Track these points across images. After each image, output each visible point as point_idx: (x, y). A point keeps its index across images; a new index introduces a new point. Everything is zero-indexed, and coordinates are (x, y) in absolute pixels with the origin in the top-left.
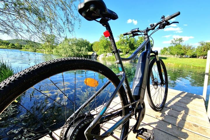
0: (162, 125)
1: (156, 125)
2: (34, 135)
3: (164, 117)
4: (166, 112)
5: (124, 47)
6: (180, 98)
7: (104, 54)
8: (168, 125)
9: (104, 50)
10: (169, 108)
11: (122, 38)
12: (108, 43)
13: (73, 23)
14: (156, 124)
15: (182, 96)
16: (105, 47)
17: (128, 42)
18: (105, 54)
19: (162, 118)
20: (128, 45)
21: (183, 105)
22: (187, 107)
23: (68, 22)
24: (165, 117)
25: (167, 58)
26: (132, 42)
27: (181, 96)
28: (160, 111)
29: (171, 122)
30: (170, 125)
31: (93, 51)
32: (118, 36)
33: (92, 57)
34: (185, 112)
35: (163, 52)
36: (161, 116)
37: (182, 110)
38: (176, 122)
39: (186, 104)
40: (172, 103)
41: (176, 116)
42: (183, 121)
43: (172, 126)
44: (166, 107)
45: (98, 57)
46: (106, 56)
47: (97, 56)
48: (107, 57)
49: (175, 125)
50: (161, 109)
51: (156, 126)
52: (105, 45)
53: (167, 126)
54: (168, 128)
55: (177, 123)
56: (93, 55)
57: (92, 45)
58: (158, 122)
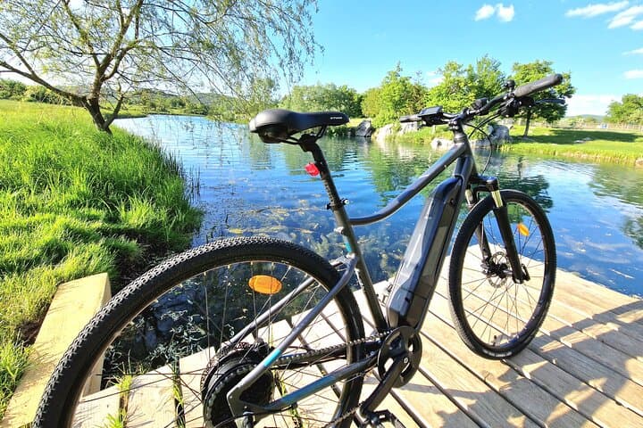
0: (493, 411)
1: (473, 402)
2: (203, 332)
3: (510, 385)
4: (528, 370)
5: (457, 102)
6: (611, 327)
7: (391, 125)
8: (514, 417)
9: (392, 112)
10: (545, 357)
11: (454, 74)
12: (408, 92)
13: (302, 59)
14: (472, 399)
15: (627, 319)
16: (398, 105)
17: (473, 87)
18: (396, 125)
19: (503, 384)
20: (473, 94)
21: (610, 357)
22: (624, 366)
23: (291, 59)
24: (514, 384)
25: (637, 137)
26: (487, 86)
27: (620, 320)
28: (507, 360)
29: (527, 408)
30: (520, 416)
31: (364, 117)
32: (440, 70)
33: (357, 133)
34: (604, 386)
35: (619, 114)
36: (502, 378)
37: (597, 377)
38: (549, 415)
39: (624, 357)
40: (568, 341)
41: (559, 390)
42: (577, 418)
43: (524, 423)
44: (536, 351)
45: (375, 134)
46: (399, 130)
47: (372, 130)
48: (401, 133)
49: (541, 421)
50: (509, 354)
51: (469, 406)
52: (397, 99)
53: (507, 417)
54: (510, 425)
55: (550, 418)
56: (361, 128)
57: (360, 100)
58: (482, 394)
